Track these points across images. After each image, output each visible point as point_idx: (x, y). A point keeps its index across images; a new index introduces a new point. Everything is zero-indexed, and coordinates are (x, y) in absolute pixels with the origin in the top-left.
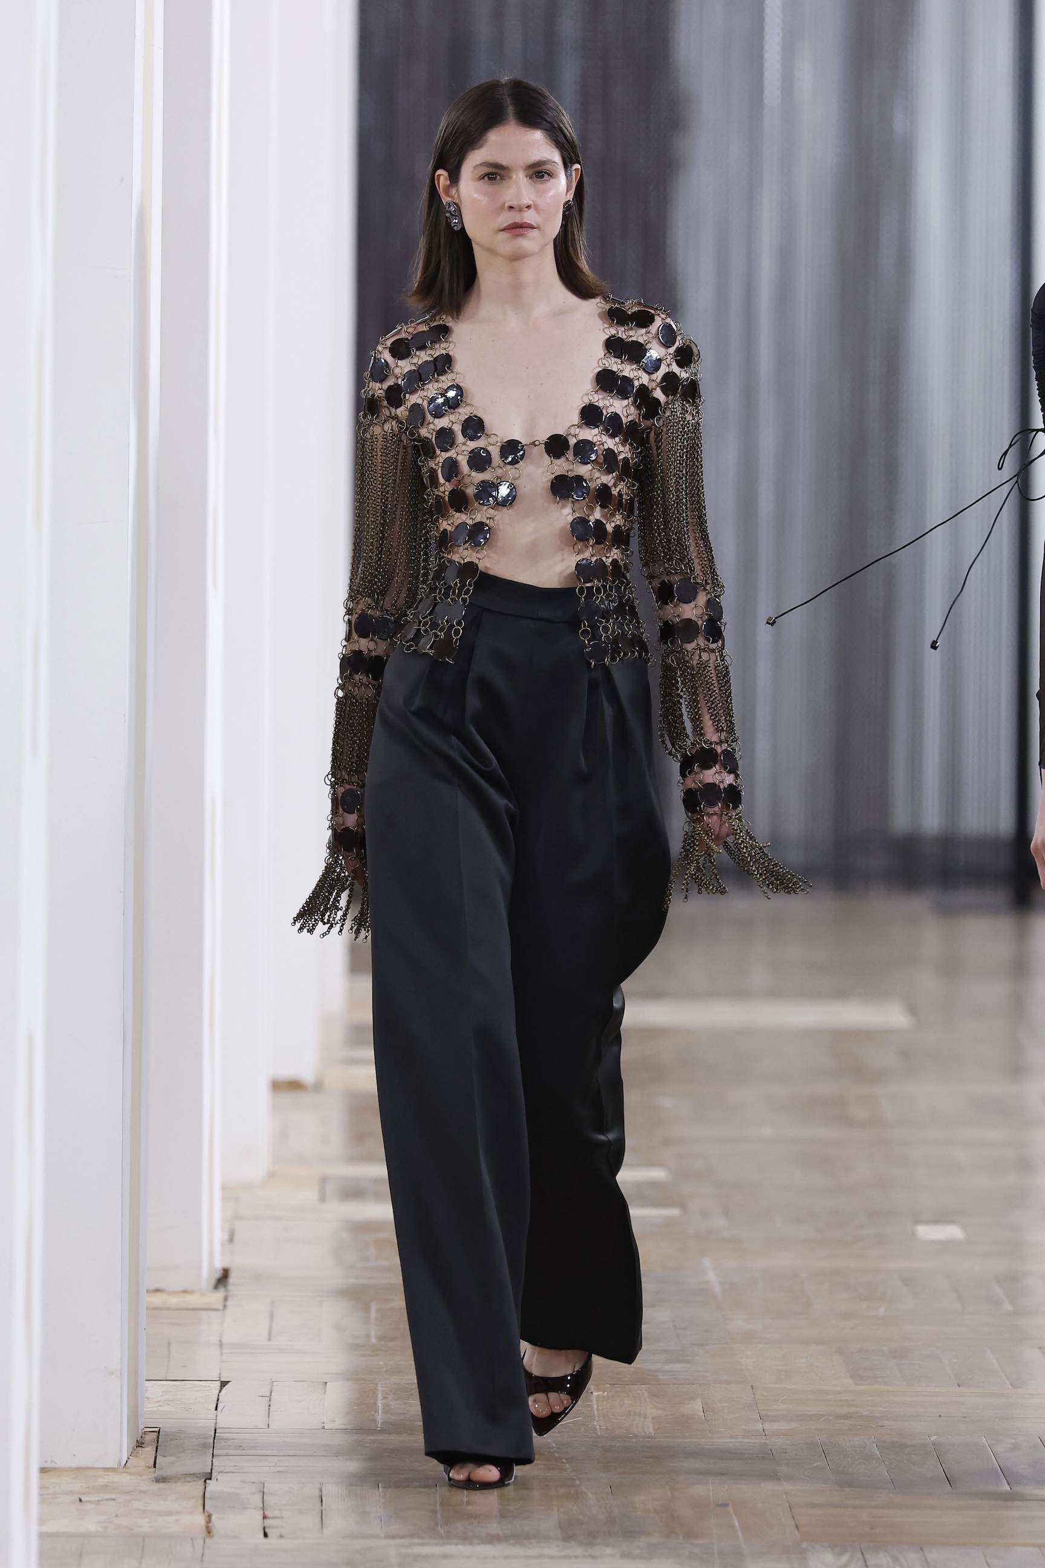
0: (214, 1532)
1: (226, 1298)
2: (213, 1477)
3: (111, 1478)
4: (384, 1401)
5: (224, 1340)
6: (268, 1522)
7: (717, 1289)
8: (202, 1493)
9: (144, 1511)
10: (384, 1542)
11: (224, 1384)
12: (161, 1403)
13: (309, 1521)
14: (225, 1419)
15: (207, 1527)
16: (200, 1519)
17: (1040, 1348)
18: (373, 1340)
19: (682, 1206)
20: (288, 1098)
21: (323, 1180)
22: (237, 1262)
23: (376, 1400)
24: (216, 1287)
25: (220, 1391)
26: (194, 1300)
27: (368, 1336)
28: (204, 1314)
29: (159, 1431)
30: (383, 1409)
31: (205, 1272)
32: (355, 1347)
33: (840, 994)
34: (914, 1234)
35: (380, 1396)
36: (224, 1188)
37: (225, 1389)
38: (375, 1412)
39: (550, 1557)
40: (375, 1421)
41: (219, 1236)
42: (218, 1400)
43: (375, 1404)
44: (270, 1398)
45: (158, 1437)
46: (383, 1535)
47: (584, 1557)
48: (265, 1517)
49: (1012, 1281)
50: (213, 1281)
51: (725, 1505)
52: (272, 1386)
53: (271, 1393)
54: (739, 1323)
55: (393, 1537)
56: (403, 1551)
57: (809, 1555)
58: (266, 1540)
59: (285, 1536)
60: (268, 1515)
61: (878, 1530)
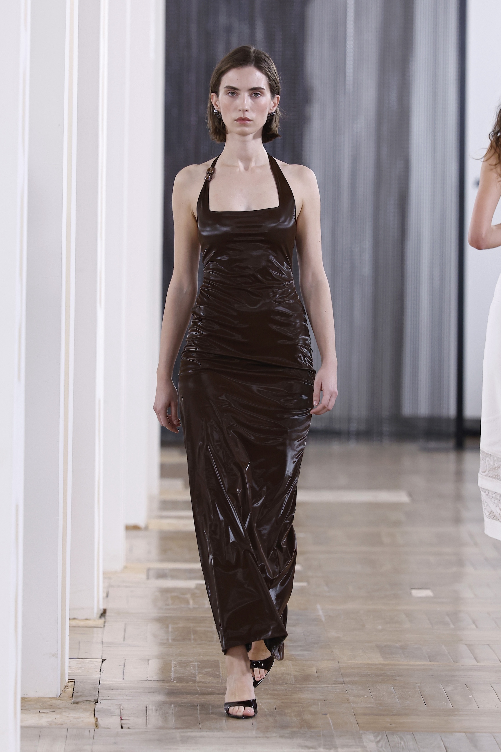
0: (99, 726)
1: (105, 622)
2: (98, 702)
3: (54, 701)
4: (175, 668)
5: (104, 641)
6: (123, 722)
7: (323, 619)
8: (93, 709)
9: (68, 717)
10: (174, 731)
11: (103, 660)
12: (75, 669)
13: (141, 721)
14: (104, 676)
15: (96, 724)
16: (93, 720)
17: (466, 645)
18: (170, 641)
19: (308, 582)
20: (134, 533)
21: (148, 570)
22: (109, 606)
23: (171, 668)
24: (100, 617)
25: (102, 664)
26: (90, 623)
27: (168, 639)
28: (95, 629)
29: (75, 681)
30: (174, 672)
31: (95, 611)
32: (162, 644)
33: (378, 488)
34: (411, 593)
35: (173, 666)
36: (104, 573)
37: (104, 662)
38: (171, 673)
39: (248, 737)
40: (171, 677)
41: (102, 595)
42: (101, 668)
43: (171, 669)
44: (124, 667)
45: (74, 684)
46: (174, 728)
48: (121, 719)
49: (455, 616)
50: (99, 615)
51: (326, 714)
52: (125, 661)
53: (125, 664)
54: (333, 634)
55: (179, 729)
56: (183, 734)
57: (363, 736)
58: (122, 730)
59: (130, 728)
60: (123, 719)
61: (393, 725)
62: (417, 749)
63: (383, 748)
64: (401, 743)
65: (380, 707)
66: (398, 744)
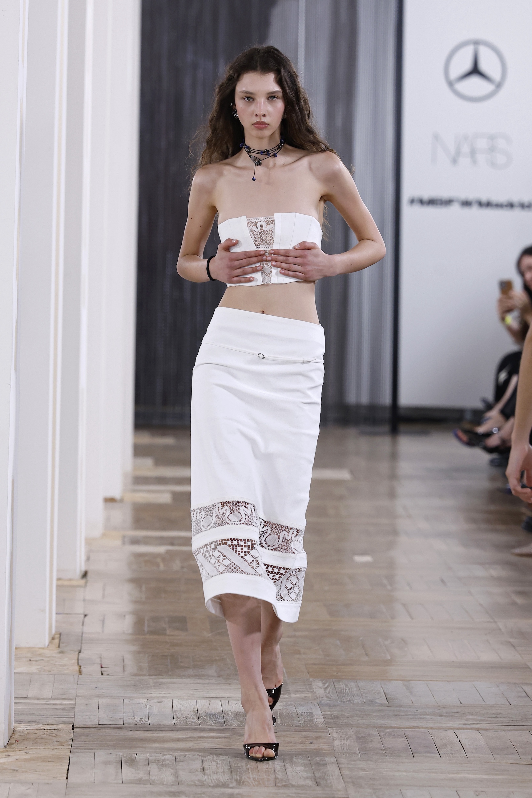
0: (82, 673)
1: (86, 582)
2: (82, 652)
3: (42, 651)
4: (148, 623)
5: (86, 598)
6: (103, 669)
8: (76, 658)
10: (148, 677)
11: (85, 616)
12: (61, 623)
13: (119, 668)
14: (86, 629)
15: (79, 671)
16: (77, 668)
17: (401, 604)
18: (144, 599)
20: (110, 505)
22: (90, 569)
24: (82, 578)
25: (84, 618)
26: (74, 583)
27: (141, 598)
28: (77, 588)
29: (61, 634)
30: (147, 625)
31: (78, 572)
32: (136, 602)
34: (353, 559)
35: (146, 621)
36: (86, 539)
37: (87, 617)
38: (144, 626)
39: (212, 684)
40: (144, 630)
41: (83, 558)
42: (83, 622)
43: (144, 624)
44: (104, 621)
45: (60, 636)
46: (147, 675)
47: (226, 684)
48: (102, 667)
49: (391, 578)
50: (81, 576)
52: (104, 617)
53: (104, 619)
55: (152, 676)
56: (155, 681)
57: (313, 684)
58: (102, 676)
59: (109, 674)
60: (103, 666)
61: (339, 674)
62: (360, 695)
63: (331, 694)
64: (346, 690)
65: (328, 658)
66: (344, 690)
